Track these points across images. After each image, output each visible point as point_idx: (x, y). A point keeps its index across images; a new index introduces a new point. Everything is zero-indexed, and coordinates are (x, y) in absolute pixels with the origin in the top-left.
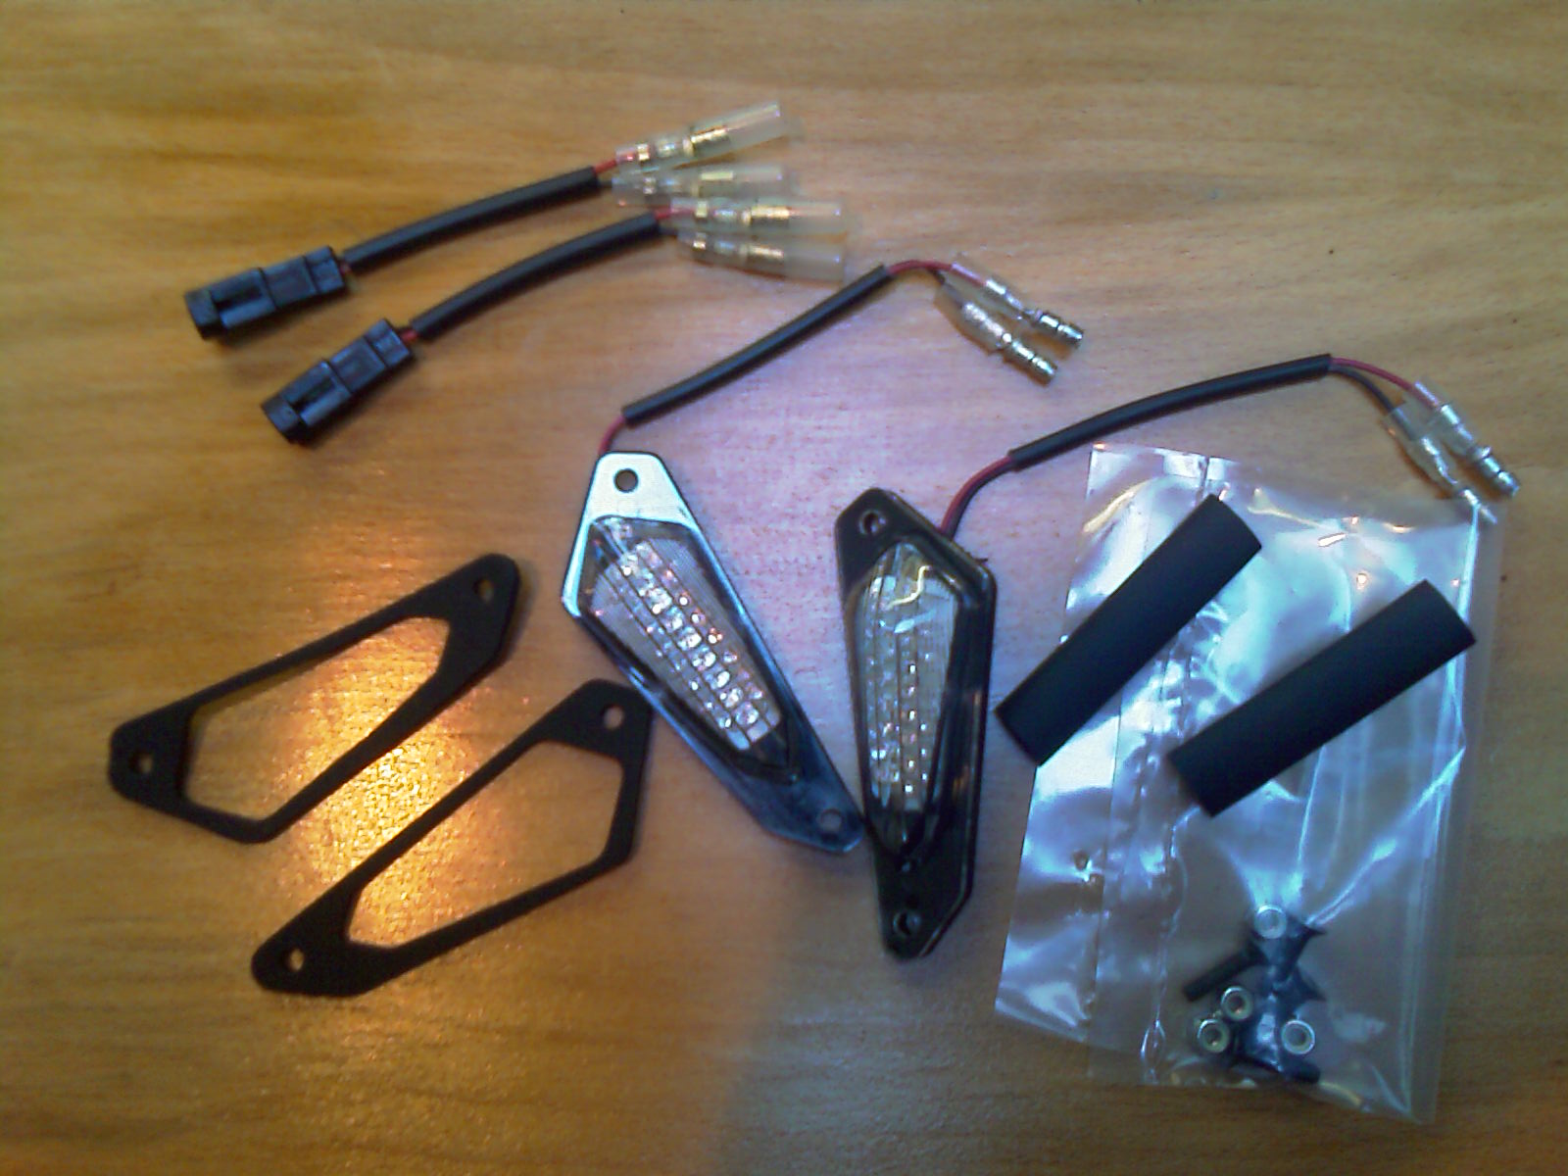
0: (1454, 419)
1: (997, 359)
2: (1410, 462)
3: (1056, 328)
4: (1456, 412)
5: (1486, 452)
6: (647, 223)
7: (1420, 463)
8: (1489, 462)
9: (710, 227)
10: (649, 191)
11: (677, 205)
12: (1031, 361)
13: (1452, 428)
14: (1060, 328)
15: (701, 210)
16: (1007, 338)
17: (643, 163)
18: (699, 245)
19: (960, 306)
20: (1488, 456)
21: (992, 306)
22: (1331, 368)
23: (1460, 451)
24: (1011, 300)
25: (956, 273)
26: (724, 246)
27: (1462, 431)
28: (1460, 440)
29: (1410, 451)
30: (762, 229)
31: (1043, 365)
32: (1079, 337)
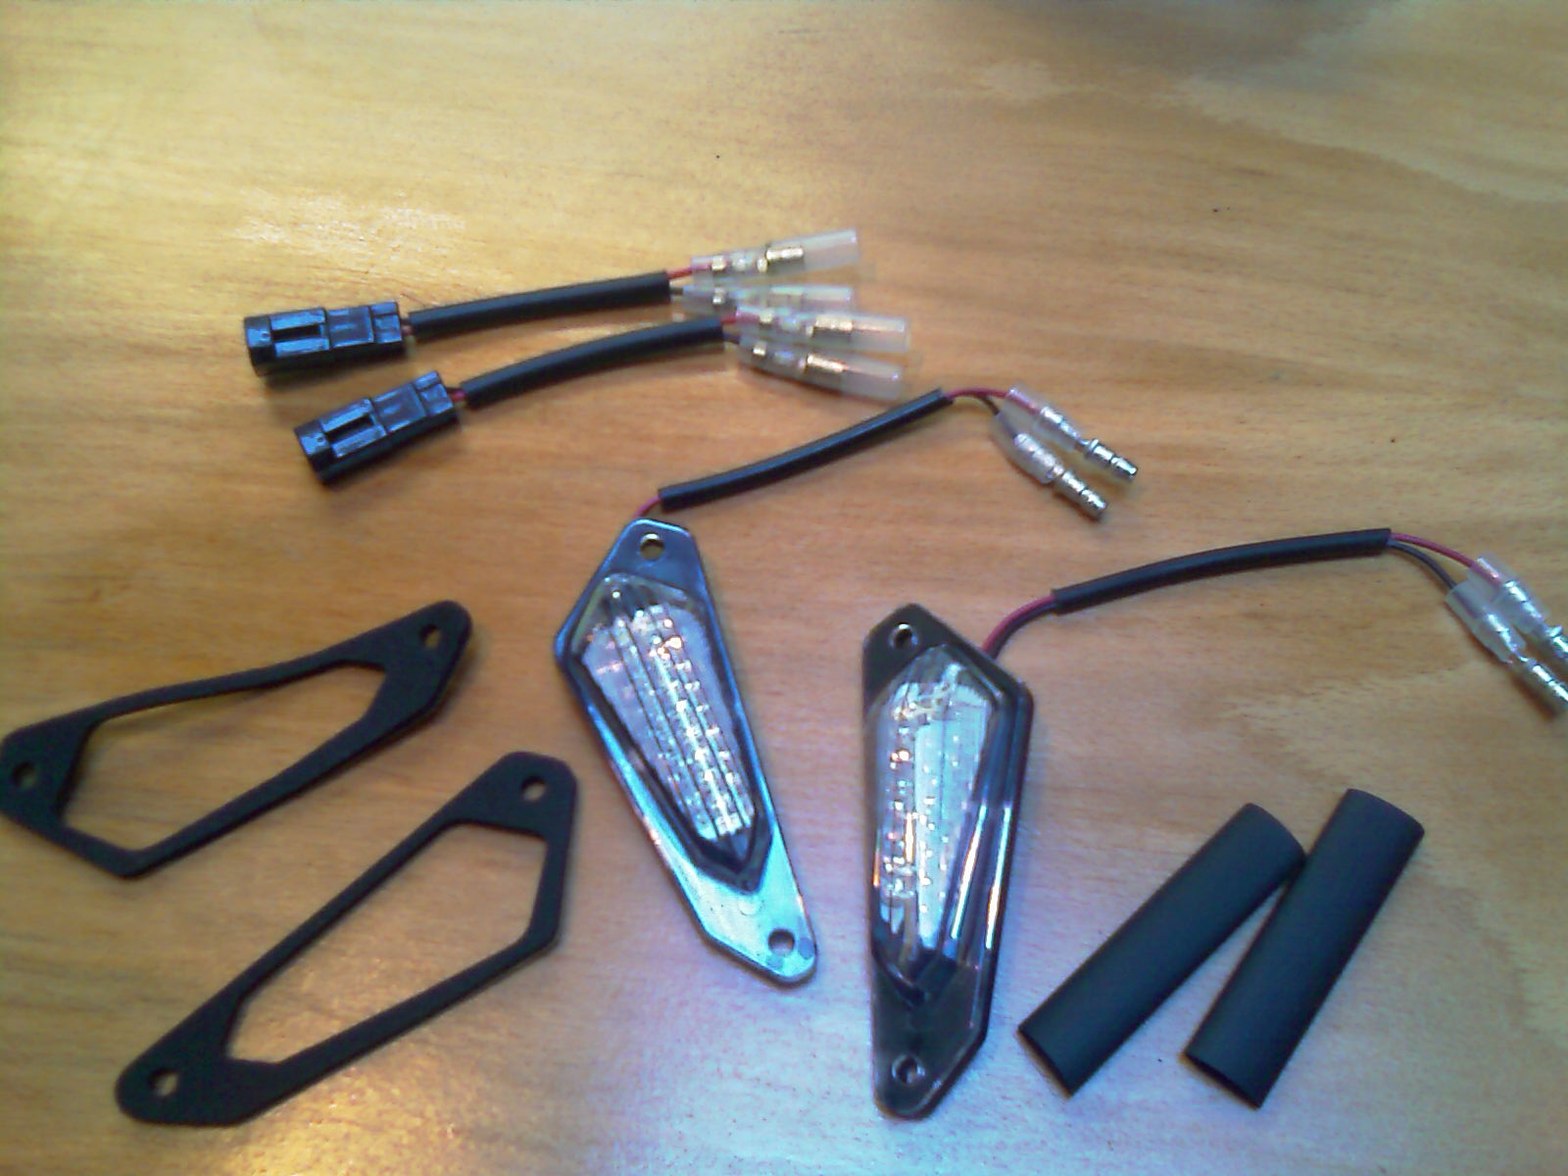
0: (1520, 596)
1: (1047, 494)
2: (1475, 641)
3: (1110, 461)
4: (1522, 587)
5: (1554, 632)
6: (713, 324)
7: (1486, 642)
8: (1558, 640)
9: (773, 334)
10: (717, 300)
11: (743, 310)
12: (1080, 493)
13: (1519, 604)
14: (1114, 461)
15: (766, 317)
16: (1058, 470)
17: (717, 273)
18: (759, 351)
19: (1014, 436)
20: (1558, 635)
21: (1046, 435)
22: (1391, 543)
23: (1527, 630)
24: (1066, 428)
25: (1014, 400)
26: (784, 357)
27: (1530, 608)
28: (1527, 619)
29: (1475, 630)
30: (825, 340)
31: (1093, 498)
32: (1132, 471)
